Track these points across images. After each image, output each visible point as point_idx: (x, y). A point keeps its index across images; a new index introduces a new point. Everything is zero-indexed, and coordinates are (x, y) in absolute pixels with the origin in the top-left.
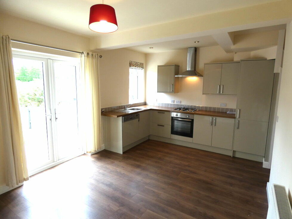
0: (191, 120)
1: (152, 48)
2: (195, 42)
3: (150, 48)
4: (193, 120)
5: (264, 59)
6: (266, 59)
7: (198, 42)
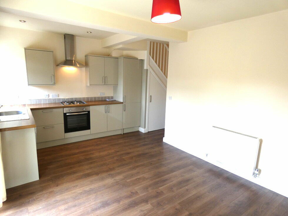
0: (87, 112)
1: (25, 22)
2: (88, 32)
3: (21, 21)
4: (89, 112)
5: (136, 59)
6: (137, 59)
7: (91, 32)
